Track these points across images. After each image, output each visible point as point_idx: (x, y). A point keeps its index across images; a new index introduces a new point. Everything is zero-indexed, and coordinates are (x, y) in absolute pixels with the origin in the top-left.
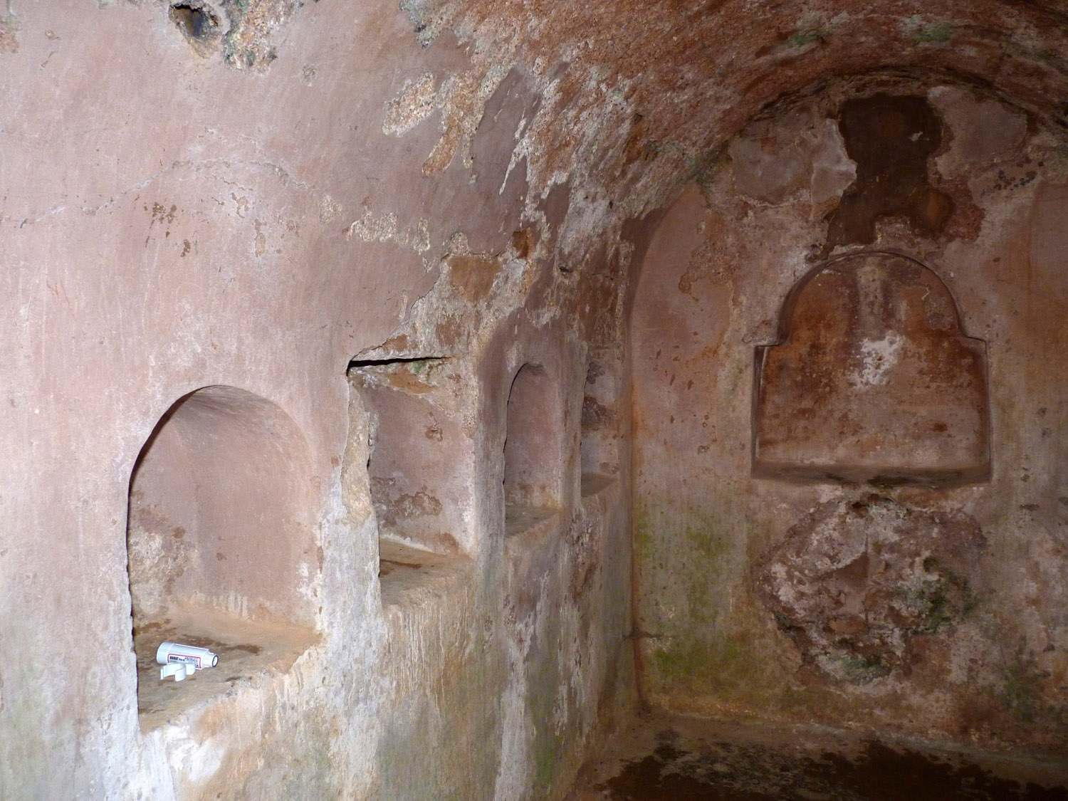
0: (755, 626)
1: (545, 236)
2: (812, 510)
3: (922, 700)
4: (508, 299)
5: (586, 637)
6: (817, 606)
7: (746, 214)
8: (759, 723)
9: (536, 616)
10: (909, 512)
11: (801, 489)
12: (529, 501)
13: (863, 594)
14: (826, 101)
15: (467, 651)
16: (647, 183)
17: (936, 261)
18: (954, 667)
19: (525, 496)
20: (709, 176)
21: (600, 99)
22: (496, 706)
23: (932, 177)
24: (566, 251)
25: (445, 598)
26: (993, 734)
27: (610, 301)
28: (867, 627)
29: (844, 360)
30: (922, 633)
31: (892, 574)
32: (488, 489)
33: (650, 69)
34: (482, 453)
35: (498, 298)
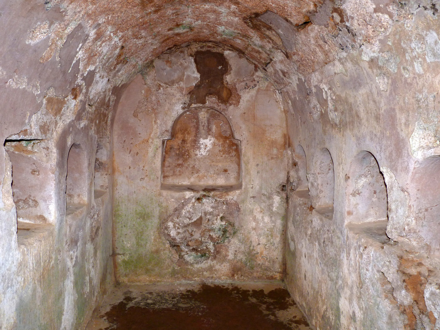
0: (162, 246)
1: (84, 91)
2: (183, 201)
3: (219, 267)
4: (68, 116)
5: (96, 256)
6: (184, 237)
7: (160, 89)
8: (162, 283)
9: (77, 248)
10: (216, 200)
11: (179, 193)
12: (72, 201)
13: (200, 231)
14: (190, 50)
15: (51, 264)
16: (123, 73)
17: (226, 112)
18: (230, 254)
19: (70, 199)
20: (146, 73)
21: (110, 39)
22: (62, 287)
23: (225, 82)
24: (91, 98)
25: (43, 241)
26: (242, 275)
27: (106, 119)
28: (201, 243)
29: (194, 146)
30: (220, 243)
31: (210, 223)
32: (60, 196)
33: (130, 30)
34: (58, 180)
35: (64, 115)
